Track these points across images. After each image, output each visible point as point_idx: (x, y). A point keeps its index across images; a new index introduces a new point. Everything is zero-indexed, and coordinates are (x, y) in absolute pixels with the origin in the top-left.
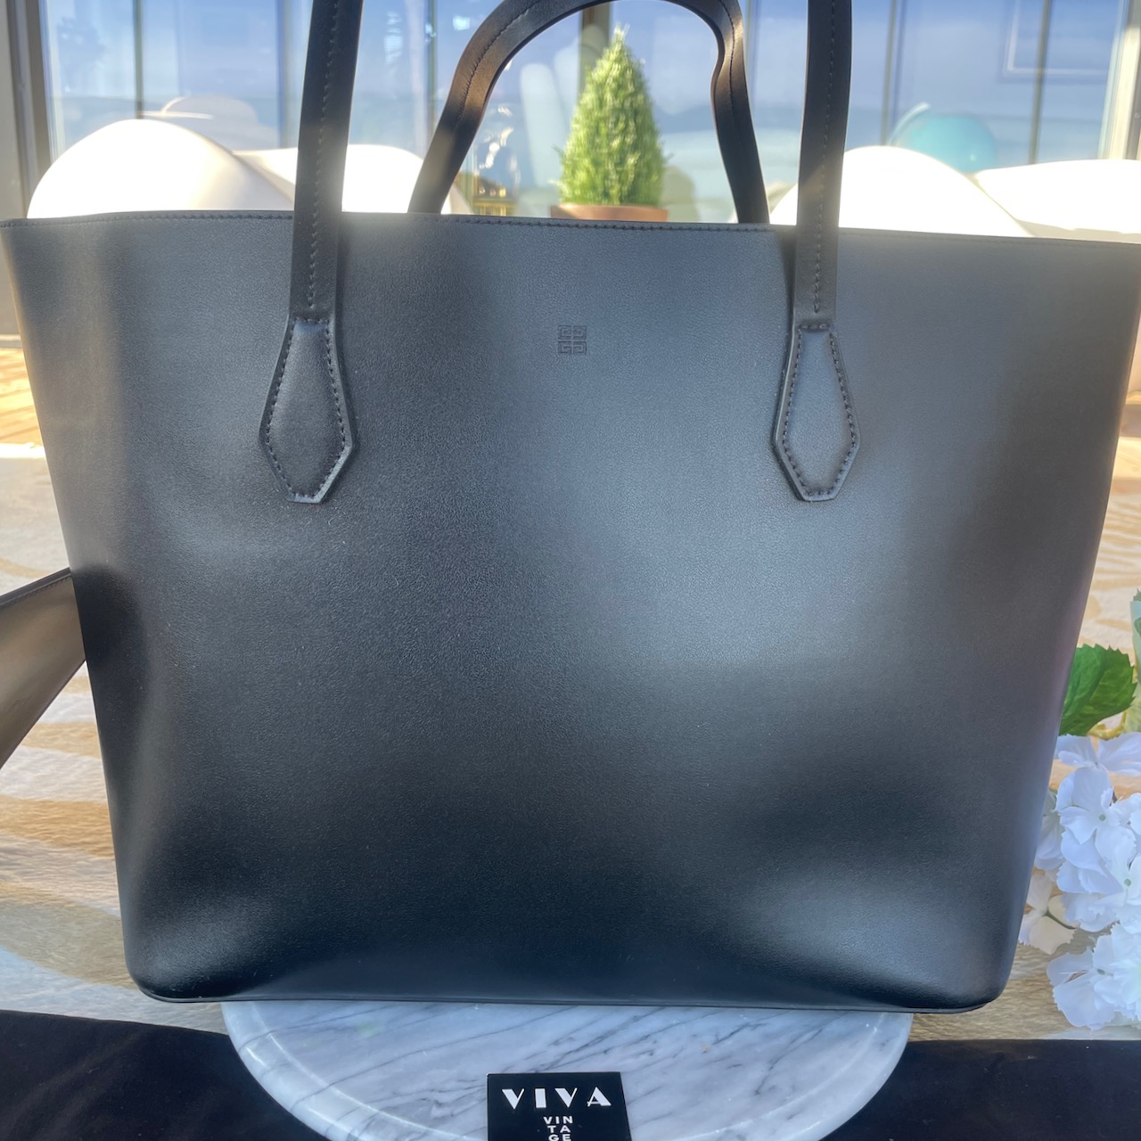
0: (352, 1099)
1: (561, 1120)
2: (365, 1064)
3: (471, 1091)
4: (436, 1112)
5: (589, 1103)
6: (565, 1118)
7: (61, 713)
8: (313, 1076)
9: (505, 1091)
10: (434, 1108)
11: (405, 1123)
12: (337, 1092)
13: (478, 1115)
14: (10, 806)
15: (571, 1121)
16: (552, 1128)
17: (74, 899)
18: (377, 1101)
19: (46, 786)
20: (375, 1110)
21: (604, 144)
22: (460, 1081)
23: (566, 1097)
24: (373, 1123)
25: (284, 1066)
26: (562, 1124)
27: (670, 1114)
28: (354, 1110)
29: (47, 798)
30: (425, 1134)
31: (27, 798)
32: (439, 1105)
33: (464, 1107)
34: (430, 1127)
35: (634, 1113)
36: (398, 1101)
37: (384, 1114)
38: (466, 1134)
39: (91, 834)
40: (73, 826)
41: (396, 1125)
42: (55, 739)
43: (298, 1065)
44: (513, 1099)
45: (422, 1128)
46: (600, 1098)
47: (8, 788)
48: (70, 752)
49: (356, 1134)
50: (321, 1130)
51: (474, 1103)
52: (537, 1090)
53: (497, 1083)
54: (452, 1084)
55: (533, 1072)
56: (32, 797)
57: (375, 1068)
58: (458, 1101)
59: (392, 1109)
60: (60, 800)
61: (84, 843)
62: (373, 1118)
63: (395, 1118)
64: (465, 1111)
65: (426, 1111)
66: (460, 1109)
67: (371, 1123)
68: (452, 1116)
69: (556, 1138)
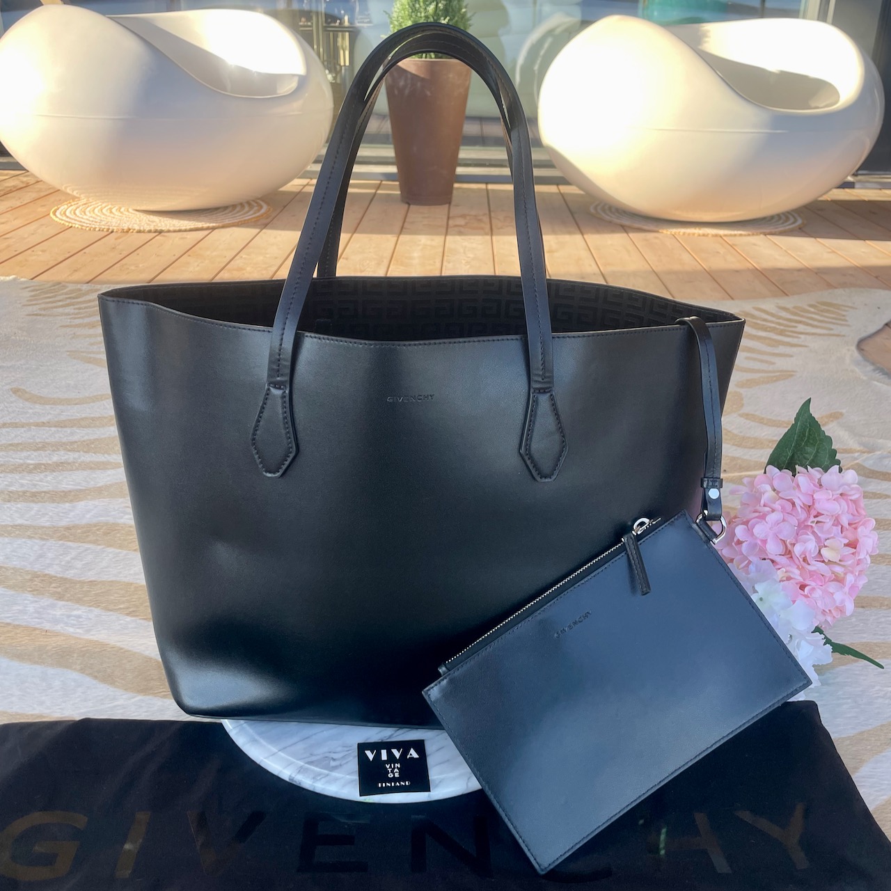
0: (290, 758)
1: (394, 766)
2: (295, 739)
3: (350, 752)
4: (333, 764)
5: (408, 757)
6: (396, 765)
7: (88, 516)
8: (270, 747)
9: (366, 752)
10: (332, 762)
11: (317, 769)
12: (281, 754)
13: (354, 765)
14: (72, 585)
15: (399, 766)
16: (390, 770)
17: (122, 646)
18: (304, 758)
19: (90, 570)
20: (302, 764)
21: (422, 10)
22: (344, 747)
23: (397, 754)
24: (302, 770)
25: (254, 741)
26: (394, 768)
27: (448, 760)
28: (290, 764)
29: (93, 579)
30: (328, 775)
31: (81, 579)
32: (334, 760)
33: (347, 760)
34: (331, 771)
35: (431, 761)
36: (314, 758)
37: (307, 765)
39: (123, 602)
40: (112, 598)
41: (313, 771)
42: (87, 536)
43: (262, 741)
44: (370, 755)
45: (326, 772)
46: (413, 754)
47: (67, 572)
48: (99, 545)
49: (293, 776)
50: (275, 773)
51: (351, 758)
52: (382, 751)
53: (362, 747)
54: (340, 749)
55: (380, 741)
56: (83, 579)
57: (301, 741)
58: (343, 757)
59: (311, 763)
60: (100, 580)
61: (121, 608)
62: (301, 767)
63: (312, 767)
64: (347, 762)
65: (328, 763)
66: (344, 762)
67: (301, 770)
68: (341, 765)
69: (392, 776)
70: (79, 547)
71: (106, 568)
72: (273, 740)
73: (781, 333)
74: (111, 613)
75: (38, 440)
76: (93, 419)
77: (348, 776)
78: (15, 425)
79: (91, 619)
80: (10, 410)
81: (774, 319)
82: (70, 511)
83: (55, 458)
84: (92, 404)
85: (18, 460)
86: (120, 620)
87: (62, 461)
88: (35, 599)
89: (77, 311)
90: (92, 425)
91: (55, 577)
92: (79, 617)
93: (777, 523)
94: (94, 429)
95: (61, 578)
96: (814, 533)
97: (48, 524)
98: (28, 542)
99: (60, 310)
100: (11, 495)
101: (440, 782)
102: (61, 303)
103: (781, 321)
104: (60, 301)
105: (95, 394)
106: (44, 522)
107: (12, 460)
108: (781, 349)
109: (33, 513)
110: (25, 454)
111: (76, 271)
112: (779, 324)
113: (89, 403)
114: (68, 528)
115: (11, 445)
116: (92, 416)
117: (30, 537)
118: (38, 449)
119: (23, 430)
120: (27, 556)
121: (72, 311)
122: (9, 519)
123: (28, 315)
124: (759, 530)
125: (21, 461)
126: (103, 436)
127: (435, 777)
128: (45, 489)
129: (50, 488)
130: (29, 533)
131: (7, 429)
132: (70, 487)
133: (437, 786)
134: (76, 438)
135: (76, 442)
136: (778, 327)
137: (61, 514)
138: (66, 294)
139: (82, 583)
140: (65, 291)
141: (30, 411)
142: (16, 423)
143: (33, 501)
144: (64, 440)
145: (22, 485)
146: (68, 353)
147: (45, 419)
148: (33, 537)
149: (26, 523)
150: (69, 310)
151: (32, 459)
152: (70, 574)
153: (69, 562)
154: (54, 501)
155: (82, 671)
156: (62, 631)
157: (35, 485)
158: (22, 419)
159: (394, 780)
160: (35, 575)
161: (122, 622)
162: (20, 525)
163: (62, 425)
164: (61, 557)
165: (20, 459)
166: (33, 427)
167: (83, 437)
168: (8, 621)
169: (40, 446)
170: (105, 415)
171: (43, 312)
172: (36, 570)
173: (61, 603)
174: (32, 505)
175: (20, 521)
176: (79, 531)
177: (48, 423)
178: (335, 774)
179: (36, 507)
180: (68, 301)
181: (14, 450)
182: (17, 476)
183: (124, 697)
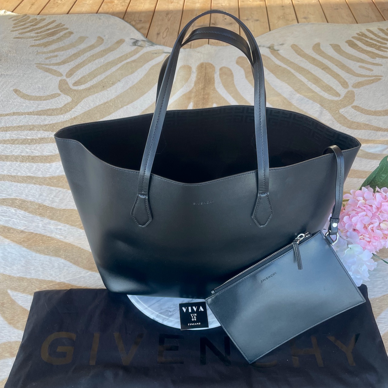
0: (153, 311)
2: (154, 301)
3: (176, 308)
4: (170, 314)
6: (195, 314)
9: (183, 308)
10: (169, 313)
11: (164, 316)
13: (178, 314)
15: (196, 315)
16: (192, 317)
18: (158, 311)
19: (62, 203)
20: (158, 314)
22: (174, 305)
23: (195, 309)
29: (64, 208)
30: (168, 319)
32: (170, 312)
34: (169, 317)
36: (162, 311)
38: (176, 319)
39: (78, 222)
41: (162, 317)
42: (59, 183)
44: (184, 310)
45: (167, 317)
46: (201, 309)
49: (155, 318)
51: (177, 311)
52: (189, 307)
53: (181, 305)
54: (172, 306)
55: (188, 302)
57: (156, 302)
58: (174, 311)
59: (161, 313)
62: (158, 315)
63: (162, 315)
64: (175, 313)
65: (167, 313)
66: (174, 313)
67: (157, 316)
68: (173, 314)
69: (193, 320)
70: (56, 189)
71: (69, 202)
72: (145, 302)
73: (379, 48)
74: (74, 227)
75: (30, 124)
76: (53, 110)
77: (176, 320)
78: (18, 114)
79: (66, 230)
80: (15, 104)
81: (376, 38)
82: (50, 168)
83: (39, 136)
84: (51, 100)
85: (23, 137)
86: (78, 231)
87: (43, 137)
88: (42, 219)
89: (37, 35)
90: (53, 114)
91: (48, 207)
92: (61, 229)
93: (363, 216)
94: (54, 116)
95: (51, 207)
96: (378, 218)
97: (41, 176)
98: (34, 186)
99: (28, 34)
100: (23, 158)
101: (212, 322)
102: (28, 29)
103: (379, 39)
104: (28, 28)
105: (52, 93)
106: (39, 174)
107: (21, 137)
108: (378, 60)
109: (34, 169)
110: (26, 132)
111: (33, 4)
112: (378, 41)
113: (50, 99)
114: (50, 178)
115: (18, 127)
116: (52, 108)
117: (35, 184)
118: (30, 130)
119: (22, 117)
120: (35, 194)
121: (34, 35)
122: (24, 173)
123: (15, 38)
124: (354, 220)
125: (24, 137)
126: (59, 121)
127: (210, 320)
128: (37, 155)
129: (40, 154)
130: (34, 181)
131: (15, 117)
132: (48, 154)
133: (211, 324)
134: (46, 123)
135: (47, 125)
136: (378, 44)
137: (46, 170)
138: (30, 22)
139: (60, 210)
140: (29, 20)
141: (24, 105)
142: (19, 113)
143: (33, 162)
144: (42, 124)
145: (27, 152)
146: (36, 65)
147: (31, 110)
148: (36, 184)
149: (32, 175)
150: (33, 34)
151: (29, 136)
152: (54, 205)
153: (53, 198)
154: (42, 162)
155: (65, 259)
156: (55, 237)
157: (32, 152)
158: (21, 110)
159: (194, 322)
160: (40, 206)
161: (79, 232)
162: (30, 177)
163: (40, 114)
164: (49, 195)
165: (24, 136)
166: (27, 115)
167: (50, 122)
168: (32, 231)
169: (32, 127)
170: (58, 107)
171: (21, 36)
172: (40, 203)
173: (52, 222)
174: (33, 164)
175: (29, 174)
176: (55, 181)
177: (33, 112)
178: (171, 319)
179: (35, 165)
180: (32, 28)
181: (20, 130)
182: (24, 146)
183: (83, 272)
